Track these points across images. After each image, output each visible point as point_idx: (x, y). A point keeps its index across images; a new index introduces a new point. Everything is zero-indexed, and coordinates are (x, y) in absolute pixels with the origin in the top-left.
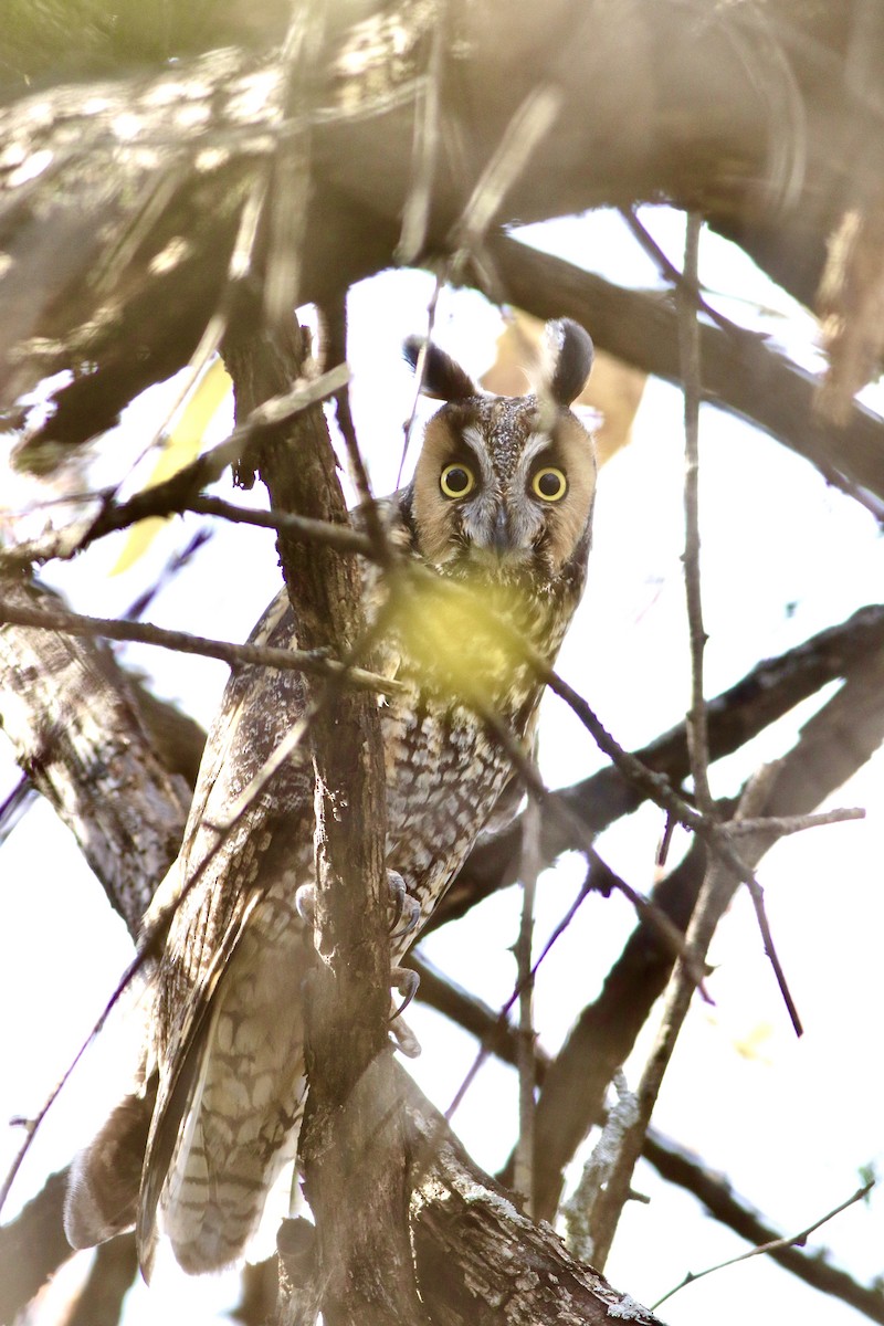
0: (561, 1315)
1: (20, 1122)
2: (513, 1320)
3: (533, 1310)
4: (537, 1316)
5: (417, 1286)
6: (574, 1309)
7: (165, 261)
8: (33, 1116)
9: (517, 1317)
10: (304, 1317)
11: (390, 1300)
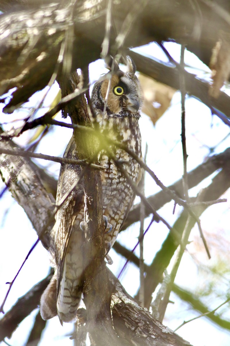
0: (150, 332)
1: (7, 283)
2: (138, 334)
3: (143, 331)
4: (144, 333)
5: (113, 325)
6: (153, 331)
7: (40, 58)
8: (11, 281)
9: (139, 333)
10: (84, 334)
11: (106, 329)
